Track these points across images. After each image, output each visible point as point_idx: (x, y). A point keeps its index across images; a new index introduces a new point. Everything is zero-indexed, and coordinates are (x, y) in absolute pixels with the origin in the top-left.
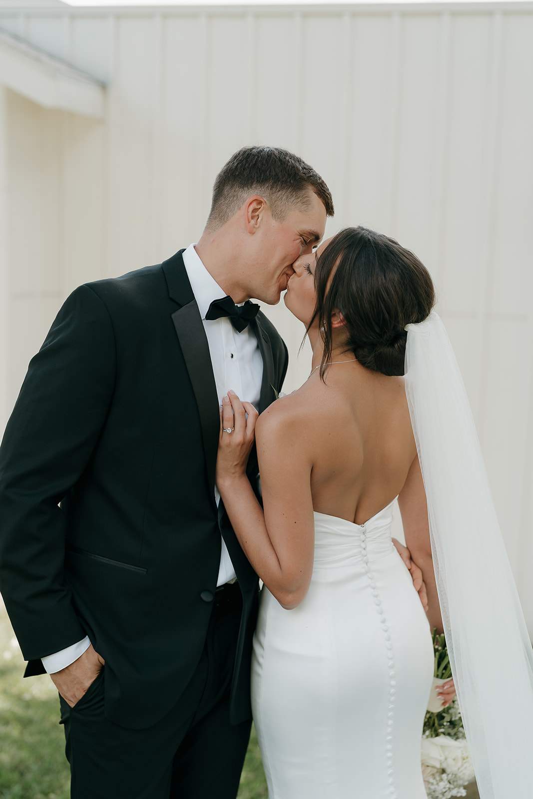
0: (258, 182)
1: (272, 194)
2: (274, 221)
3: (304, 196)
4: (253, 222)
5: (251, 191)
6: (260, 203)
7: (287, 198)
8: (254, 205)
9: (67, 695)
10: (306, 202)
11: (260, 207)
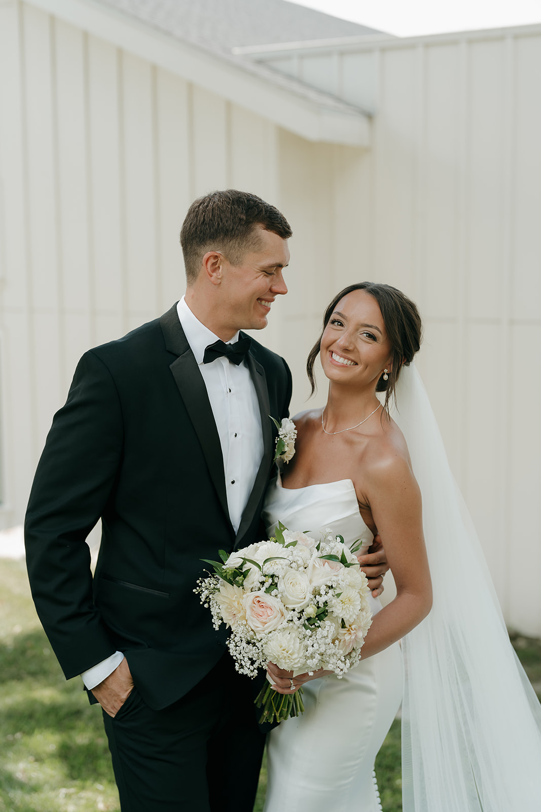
1: (225, 245)
2: (234, 268)
4: (215, 274)
5: (207, 248)
6: (216, 257)
7: (239, 244)
8: (212, 261)
9: (107, 707)
10: (258, 241)
11: (217, 260)
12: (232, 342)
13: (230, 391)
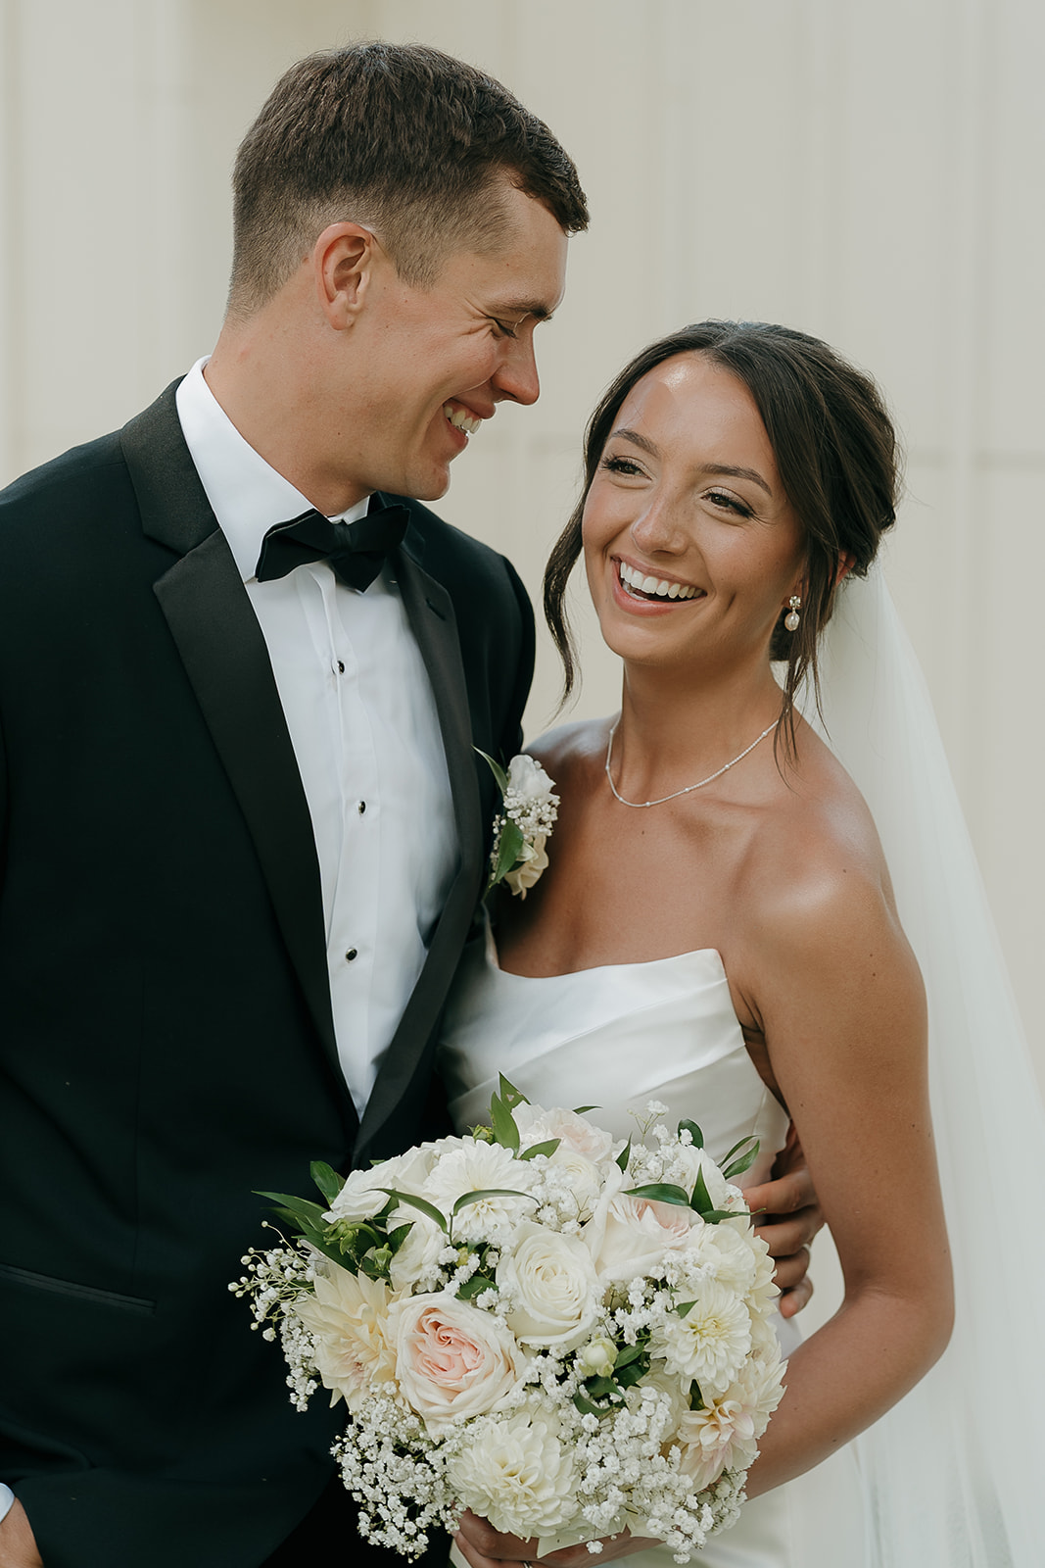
0: (348, 180)
1: (392, 212)
2: (406, 288)
3: (488, 205)
4: (341, 296)
5: (332, 208)
6: (357, 242)
7: (437, 216)
8: (343, 251)
10: (495, 223)
11: (360, 251)
12: (349, 517)
13: (342, 667)
